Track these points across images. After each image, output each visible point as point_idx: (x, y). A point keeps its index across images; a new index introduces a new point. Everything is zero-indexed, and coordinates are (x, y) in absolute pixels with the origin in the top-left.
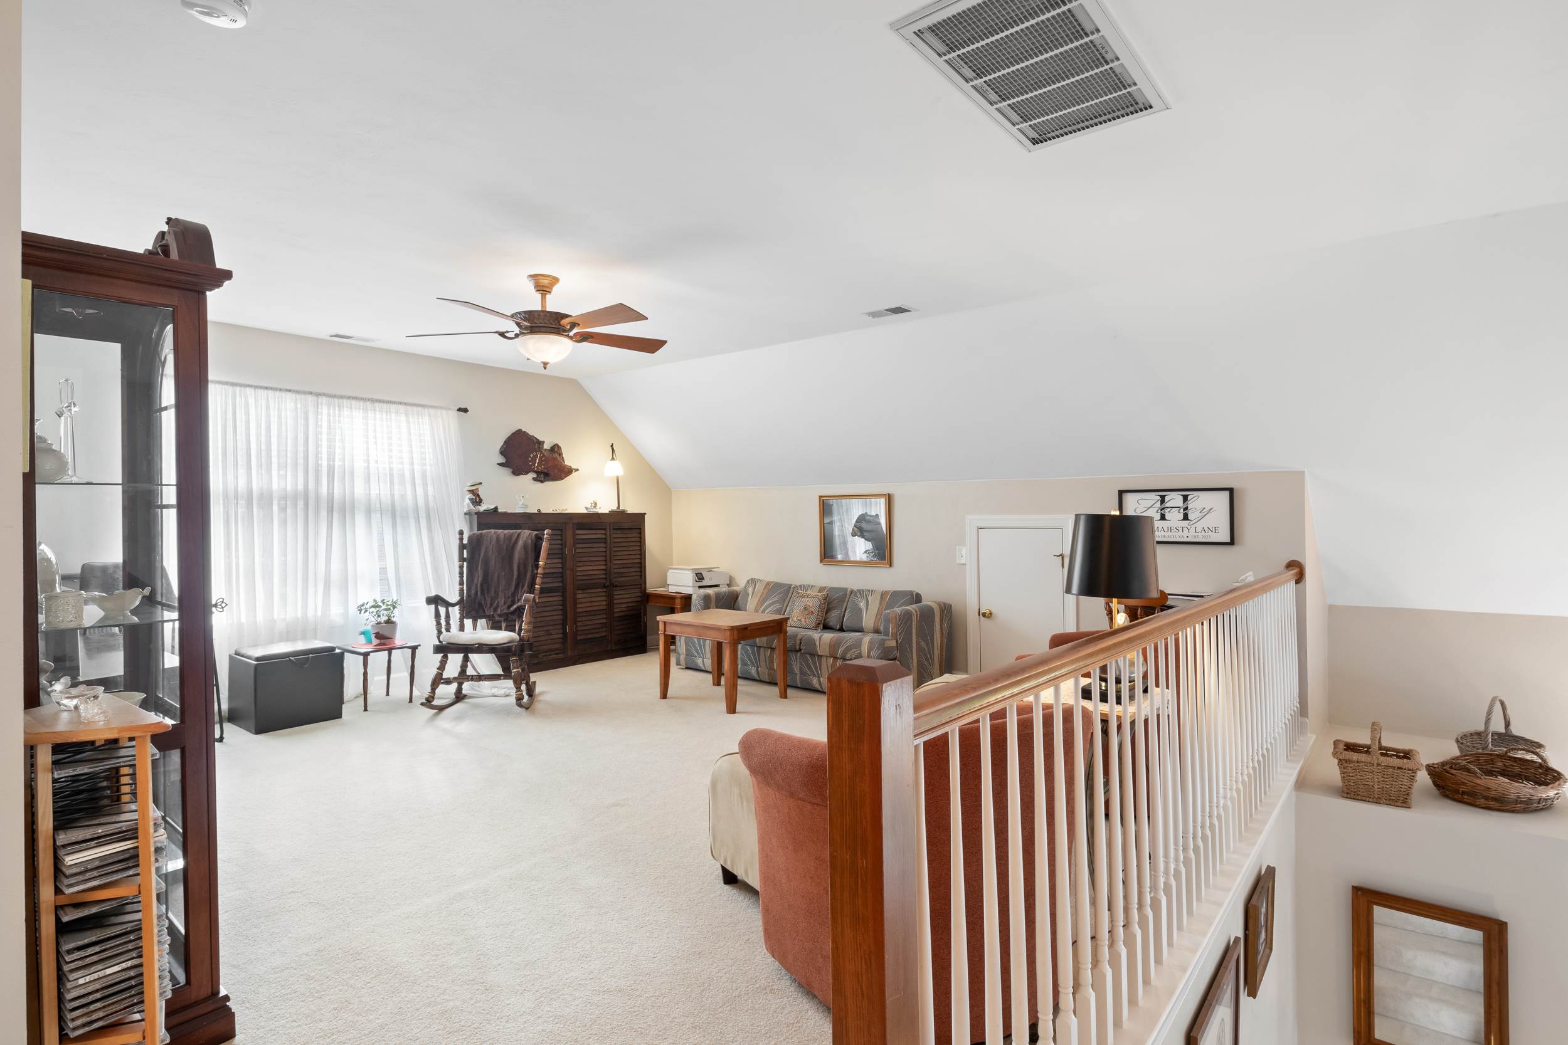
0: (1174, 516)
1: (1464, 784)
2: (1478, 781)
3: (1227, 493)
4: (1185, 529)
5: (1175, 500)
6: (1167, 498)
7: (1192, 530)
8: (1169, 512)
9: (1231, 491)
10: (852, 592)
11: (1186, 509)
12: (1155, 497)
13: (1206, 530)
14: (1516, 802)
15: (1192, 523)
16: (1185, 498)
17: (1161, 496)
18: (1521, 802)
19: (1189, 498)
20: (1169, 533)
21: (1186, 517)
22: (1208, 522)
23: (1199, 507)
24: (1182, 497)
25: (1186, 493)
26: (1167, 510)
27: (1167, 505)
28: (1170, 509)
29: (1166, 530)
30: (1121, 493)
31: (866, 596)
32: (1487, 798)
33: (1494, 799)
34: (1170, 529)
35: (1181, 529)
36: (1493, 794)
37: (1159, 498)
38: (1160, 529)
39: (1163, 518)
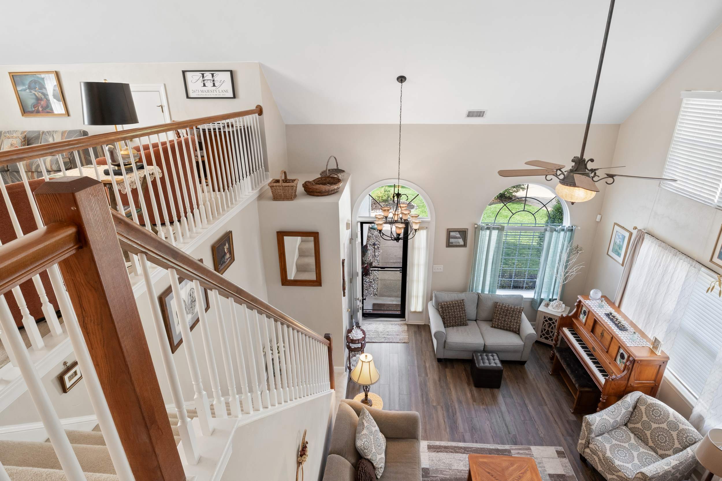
0: (209, 84)
1: (311, 189)
2: (314, 187)
3: (229, 73)
4: (215, 91)
5: (208, 76)
6: (205, 75)
7: (218, 91)
8: (207, 82)
9: (231, 72)
10: (43, 132)
11: (213, 81)
12: (199, 74)
13: (223, 91)
14: (325, 192)
15: (217, 88)
16: (213, 75)
17: (202, 74)
18: (326, 192)
19: (214, 75)
20: (208, 93)
21: (214, 85)
22: (224, 87)
23: (219, 80)
24: (211, 75)
25: (213, 72)
26: (206, 81)
27: (205, 79)
28: (207, 81)
29: (207, 92)
30: (184, 72)
31: (52, 135)
32: (317, 192)
33: (319, 192)
34: (208, 91)
35: (213, 91)
37: (201, 75)
38: (204, 91)
39: (204, 85)
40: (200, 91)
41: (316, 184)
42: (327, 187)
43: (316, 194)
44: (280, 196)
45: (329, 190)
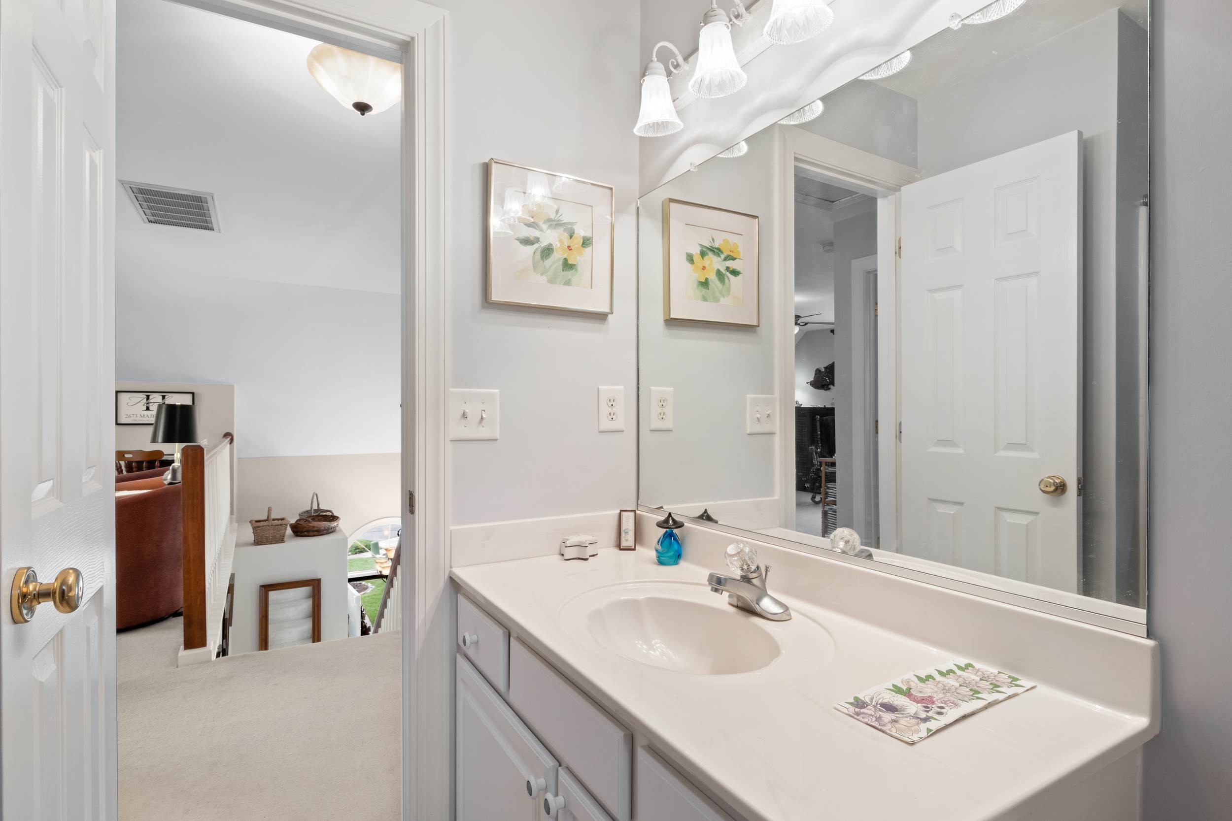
0: (156, 408)
1: (305, 527)
2: (311, 525)
3: (192, 396)
5: (157, 398)
6: (151, 397)
8: (152, 405)
9: (193, 394)
12: (143, 396)
14: (324, 530)
16: (164, 397)
17: (146, 395)
18: (326, 530)
19: (166, 397)
24: (161, 397)
25: (164, 394)
26: (150, 404)
27: (151, 401)
28: (152, 404)
30: (117, 393)
32: (313, 531)
33: (317, 531)
36: (316, 529)
37: (145, 396)
38: (145, 416)
39: (148, 409)
40: (139, 416)
41: (313, 520)
42: (324, 524)
43: (311, 533)
44: (267, 538)
45: (328, 528)
